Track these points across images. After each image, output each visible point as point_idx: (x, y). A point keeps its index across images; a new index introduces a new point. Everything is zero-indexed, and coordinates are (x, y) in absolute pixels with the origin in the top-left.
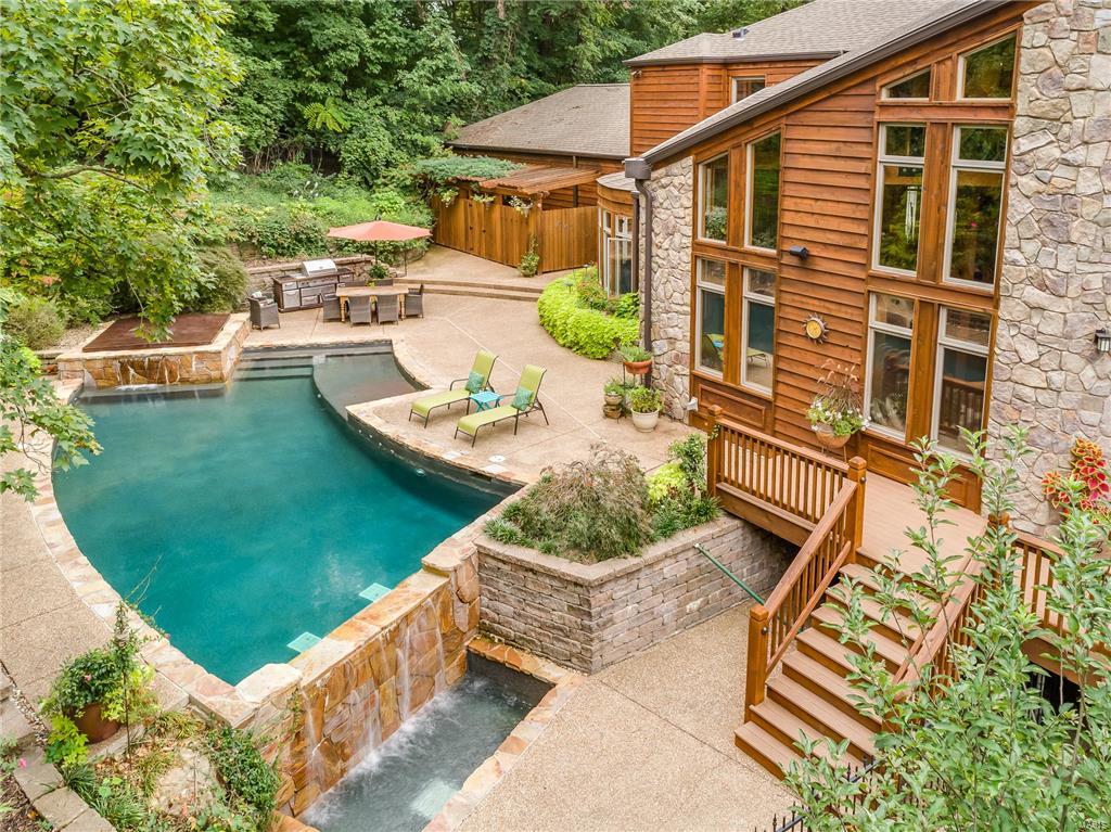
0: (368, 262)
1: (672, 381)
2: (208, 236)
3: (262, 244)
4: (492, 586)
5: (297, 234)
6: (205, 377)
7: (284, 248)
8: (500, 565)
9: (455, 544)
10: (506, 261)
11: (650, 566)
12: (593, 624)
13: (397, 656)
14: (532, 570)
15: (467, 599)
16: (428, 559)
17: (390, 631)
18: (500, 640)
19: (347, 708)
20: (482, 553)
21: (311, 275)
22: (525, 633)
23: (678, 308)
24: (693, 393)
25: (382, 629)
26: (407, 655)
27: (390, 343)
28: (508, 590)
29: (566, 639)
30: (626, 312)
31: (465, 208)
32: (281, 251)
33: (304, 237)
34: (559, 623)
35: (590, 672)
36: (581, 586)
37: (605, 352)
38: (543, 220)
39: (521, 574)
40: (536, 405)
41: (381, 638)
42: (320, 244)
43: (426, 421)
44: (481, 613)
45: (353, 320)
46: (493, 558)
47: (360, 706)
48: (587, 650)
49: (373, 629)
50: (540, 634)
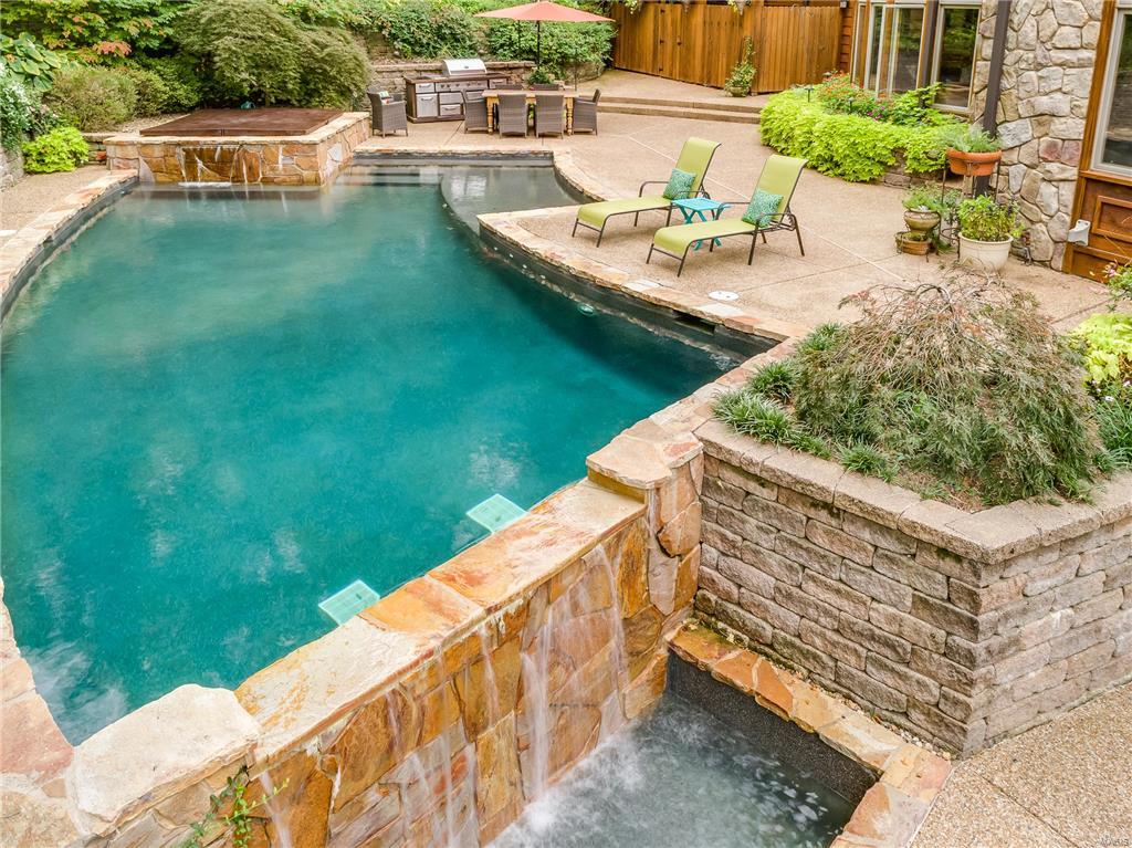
0: (528, 68)
1: (1034, 192)
2: (321, 12)
3: (394, 37)
4: (729, 527)
5: (440, 27)
6: (295, 178)
7: (422, 46)
8: (752, 486)
9: (656, 434)
10: (709, 81)
11: (1109, 527)
12: (979, 648)
13: (522, 667)
14: (828, 507)
15: (675, 549)
16: (601, 459)
17: (506, 615)
18: (738, 640)
19: (394, 794)
20: (713, 458)
21: (453, 76)
22: (799, 636)
23: (1067, 56)
24: (1079, 212)
25: (489, 611)
26: (545, 665)
27: (551, 156)
28: (766, 541)
29: (902, 668)
30: (905, 116)
31: (656, 12)
32: (417, 48)
33: (447, 32)
34: (888, 630)
35: (958, 753)
36: (958, 559)
37: (877, 170)
38: (763, 20)
39: (799, 511)
40: (786, 220)
41: (484, 632)
42: (468, 43)
43: (600, 239)
44: (701, 578)
45: (503, 128)
46: (739, 470)
47: (426, 787)
48: (956, 702)
49: (470, 611)
50: (835, 644)
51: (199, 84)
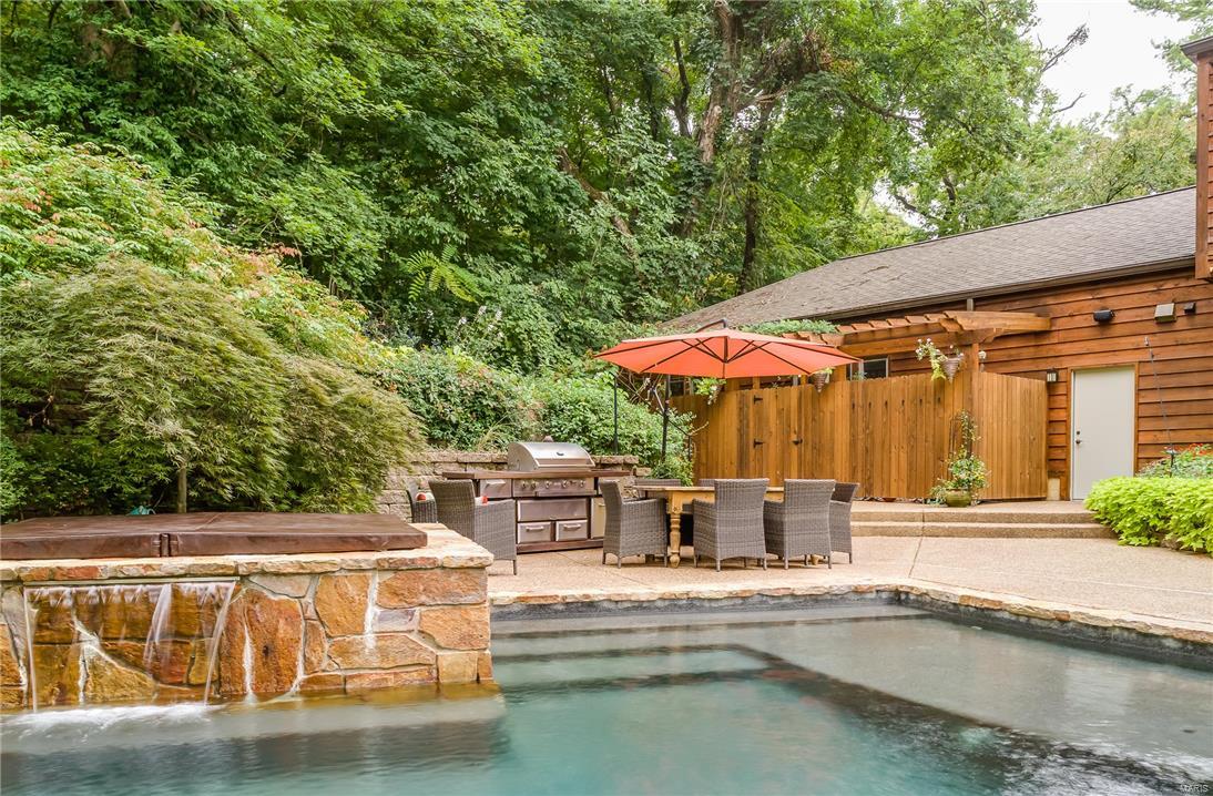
38: (980, 391)
51: (22, 464)
